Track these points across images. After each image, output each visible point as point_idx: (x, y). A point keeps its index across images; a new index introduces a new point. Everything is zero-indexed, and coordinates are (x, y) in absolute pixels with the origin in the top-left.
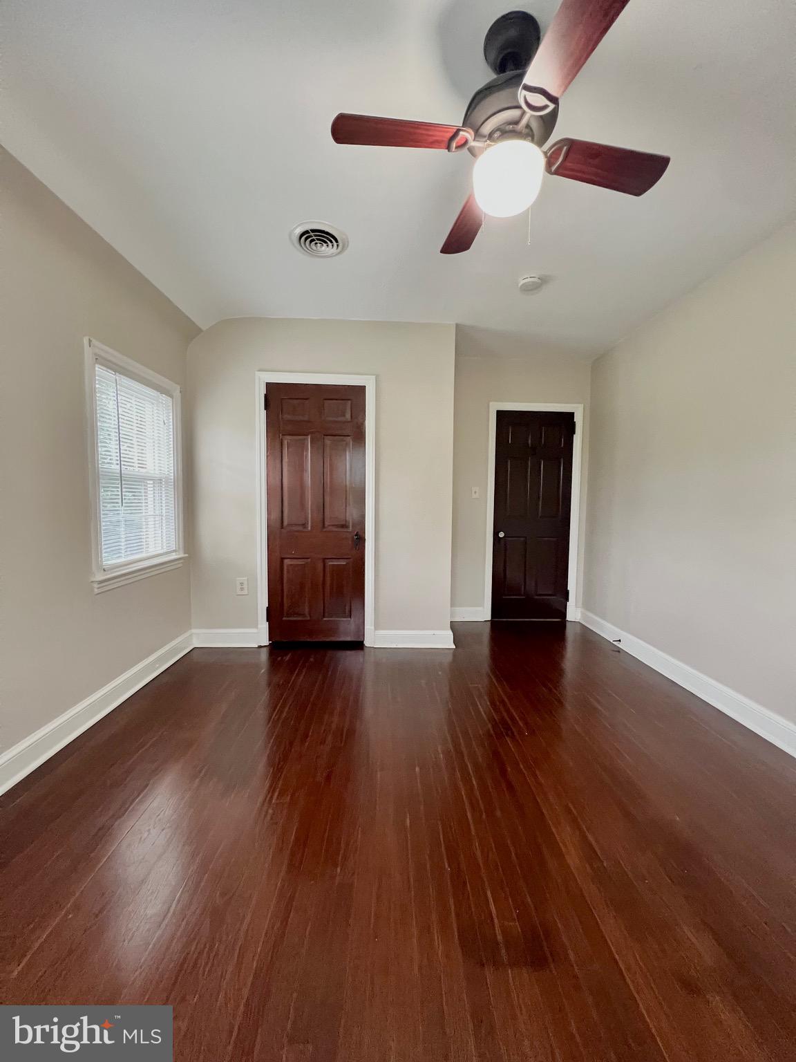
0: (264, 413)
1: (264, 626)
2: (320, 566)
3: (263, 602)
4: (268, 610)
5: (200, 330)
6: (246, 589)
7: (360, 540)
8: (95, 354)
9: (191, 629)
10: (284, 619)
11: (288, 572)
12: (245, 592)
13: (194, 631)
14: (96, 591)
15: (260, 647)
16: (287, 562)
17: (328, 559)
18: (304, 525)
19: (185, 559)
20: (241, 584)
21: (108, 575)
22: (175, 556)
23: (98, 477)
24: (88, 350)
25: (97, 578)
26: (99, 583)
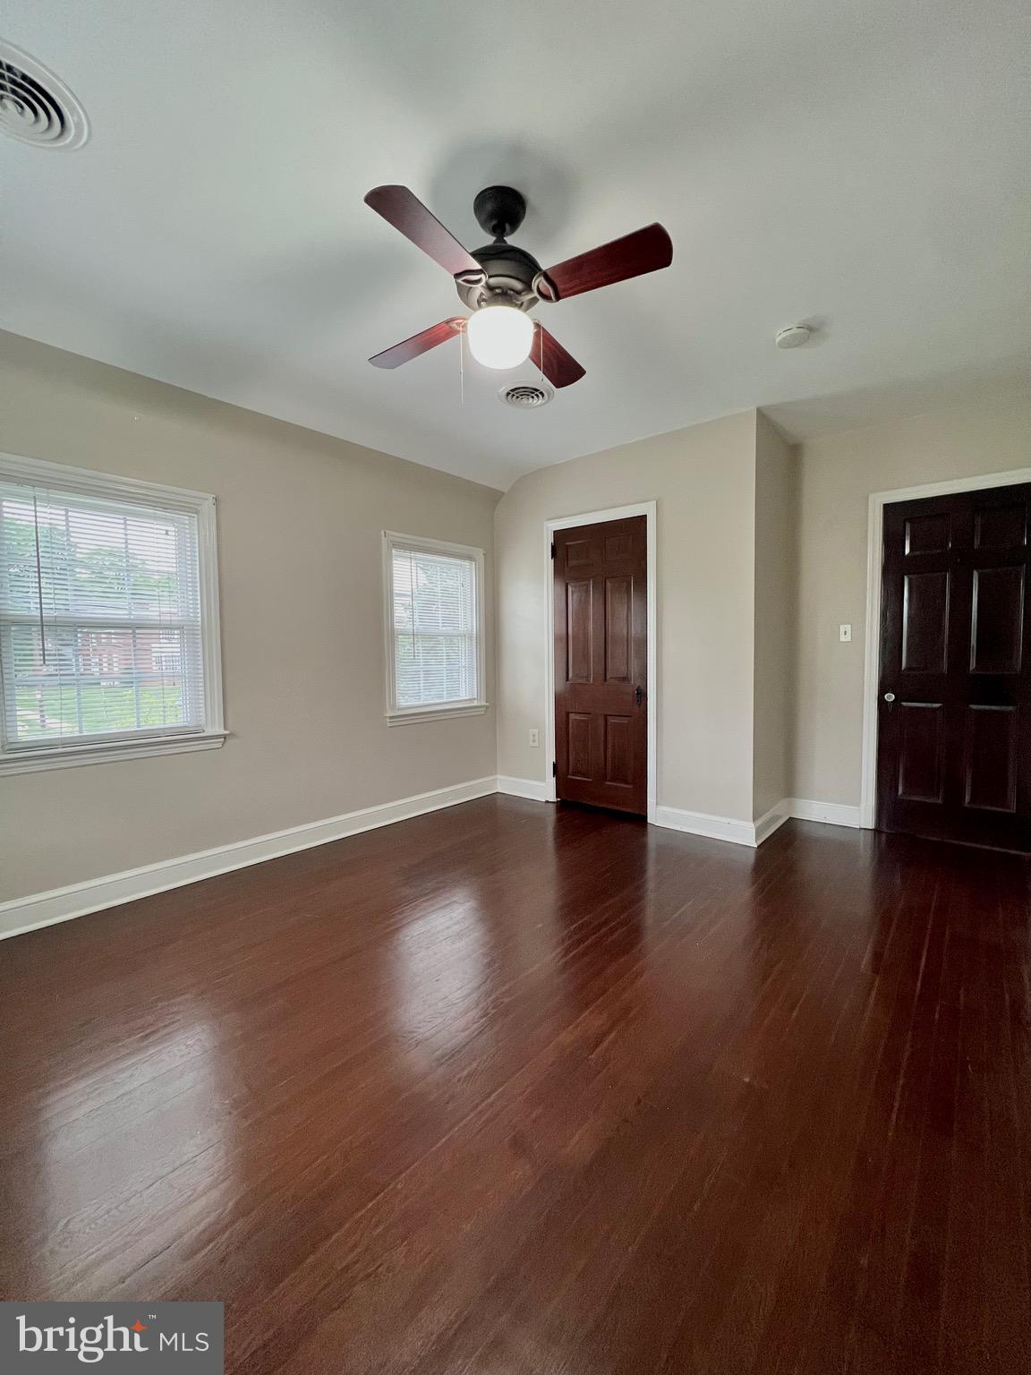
0: (551, 562)
1: (552, 781)
2: (601, 722)
3: (550, 757)
4: (555, 766)
5: (503, 493)
6: (537, 742)
7: (641, 695)
8: (392, 541)
9: (496, 774)
10: (569, 777)
11: (573, 728)
12: (536, 744)
13: (499, 776)
14: (389, 725)
15: (547, 802)
16: (572, 716)
17: (610, 715)
18: (587, 677)
19: (487, 707)
20: (534, 735)
21: (400, 713)
22: (475, 703)
23: (393, 635)
24: (384, 540)
25: (389, 714)
26: (391, 718)
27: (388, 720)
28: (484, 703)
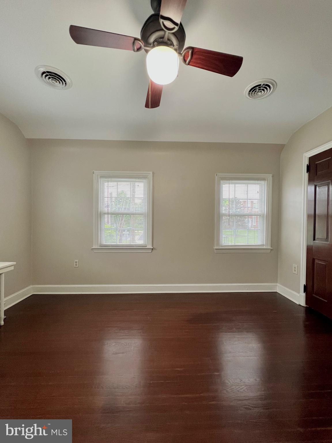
1: (302, 295)
4: (305, 287)
6: (297, 271)
8: (220, 177)
9: (277, 283)
10: (314, 295)
12: (296, 273)
14: (215, 252)
15: (300, 305)
16: (316, 261)
18: (326, 240)
19: (271, 250)
20: (295, 268)
21: (221, 248)
22: (265, 247)
23: (220, 216)
24: (216, 177)
25: (216, 248)
26: (216, 249)
27: (215, 250)
28: (269, 247)
